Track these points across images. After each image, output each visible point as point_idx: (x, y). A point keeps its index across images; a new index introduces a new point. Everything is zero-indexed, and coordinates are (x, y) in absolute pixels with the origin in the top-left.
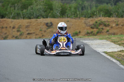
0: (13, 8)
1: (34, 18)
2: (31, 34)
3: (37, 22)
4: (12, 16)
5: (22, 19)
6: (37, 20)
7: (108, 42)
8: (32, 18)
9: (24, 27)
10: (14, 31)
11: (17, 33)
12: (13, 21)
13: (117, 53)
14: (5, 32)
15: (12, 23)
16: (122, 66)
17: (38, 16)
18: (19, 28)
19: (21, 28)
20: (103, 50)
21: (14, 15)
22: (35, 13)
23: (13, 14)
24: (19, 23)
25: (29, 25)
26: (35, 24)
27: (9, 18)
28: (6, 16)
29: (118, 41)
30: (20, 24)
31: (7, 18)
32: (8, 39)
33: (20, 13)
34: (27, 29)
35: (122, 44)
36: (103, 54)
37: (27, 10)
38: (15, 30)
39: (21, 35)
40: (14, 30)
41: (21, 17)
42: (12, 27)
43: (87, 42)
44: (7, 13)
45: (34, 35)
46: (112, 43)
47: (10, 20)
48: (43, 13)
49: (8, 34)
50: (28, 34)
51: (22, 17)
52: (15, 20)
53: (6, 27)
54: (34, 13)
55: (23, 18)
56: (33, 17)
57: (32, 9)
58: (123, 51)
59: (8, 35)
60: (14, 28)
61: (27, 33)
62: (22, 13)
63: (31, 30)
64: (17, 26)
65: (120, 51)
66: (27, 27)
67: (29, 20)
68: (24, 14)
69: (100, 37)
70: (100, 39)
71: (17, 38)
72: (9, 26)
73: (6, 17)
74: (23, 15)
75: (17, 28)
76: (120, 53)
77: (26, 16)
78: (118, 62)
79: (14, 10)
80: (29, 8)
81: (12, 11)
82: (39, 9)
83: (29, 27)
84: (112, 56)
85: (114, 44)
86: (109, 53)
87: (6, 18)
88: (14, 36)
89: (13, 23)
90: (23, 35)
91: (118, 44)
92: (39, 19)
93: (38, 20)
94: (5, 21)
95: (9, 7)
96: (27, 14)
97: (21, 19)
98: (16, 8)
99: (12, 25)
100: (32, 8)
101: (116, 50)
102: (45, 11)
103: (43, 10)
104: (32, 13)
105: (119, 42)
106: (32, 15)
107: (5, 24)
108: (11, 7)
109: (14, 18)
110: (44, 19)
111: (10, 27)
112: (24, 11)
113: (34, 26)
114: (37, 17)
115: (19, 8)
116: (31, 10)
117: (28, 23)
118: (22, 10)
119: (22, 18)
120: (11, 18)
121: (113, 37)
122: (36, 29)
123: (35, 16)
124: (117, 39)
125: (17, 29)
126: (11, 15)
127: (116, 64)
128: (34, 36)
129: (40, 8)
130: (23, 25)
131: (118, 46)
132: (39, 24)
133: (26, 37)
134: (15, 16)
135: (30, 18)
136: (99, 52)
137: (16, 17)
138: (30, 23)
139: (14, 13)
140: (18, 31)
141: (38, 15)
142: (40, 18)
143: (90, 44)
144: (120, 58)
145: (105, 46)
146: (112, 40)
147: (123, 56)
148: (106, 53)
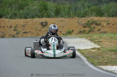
0: (10, 9)
1: (30, 18)
2: (27, 32)
3: (33, 21)
4: (9, 16)
5: (19, 19)
6: (32, 20)
8: (28, 18)
9: (21, 26)
10: (11, 31)
11: (13, 32)
12: (10, 21)
13: (89, 50)
14: (3, 31)
15: (9, 22)
16: (87, 63)
18: (16, 27)
19: (18, 27)
20: (77, 47)
21: (11, 15)
22: (31, 14)
23: (10, 14)
24: (16, 23)
25: (25, 25)
26: (31, 23)
27: (7, 18)
28: (3, 16)
29: (96, 39)
30: (17, 24)
31: (5, 18)
32: (5, 37)
33: (16, 13)
34: (23, 28)
35: (98, 42)
38: (12, 29)
39: (17, 33)
40: (11, 29)
41: (18, 17)
44: (5, 13)
45: (30, 33)
46: (89, 41)
47: (7, 20)
49: (5, 33)
50: (25, 33)
51: (19, 17)
52: (12, 20)
53: (4, 27)
54: (30, 14)
55: (20, 18)
57: (28, 9)
58: (95, 48)
59: (6, 34)
60: (11, 27)
61: (23, 32)
62: (19, 13)
63: (27, 29)
64: (14, 26)
65: (93, 49)
66: (23, 26)
67: (26, 20)
68: (20, 14)
69: (81, 36)
71: (13, 36)
73: (4, 17)
74: (20, 15)
75: (14, 28)
76: (91, 50)
77: (23, 16)
79: (11, 11)
80: (26, 8)
81: (9, 12)
82: (35, 10)
83: (25, 27)
84: (82, 54)
85: (91, 42)
86: (81, 50)
87: (4, 18)
88: (10, 35)
89: (10, 22)
90: (19, 34)
91: (94, 42)
93: (34, 19)
94: (3, 20)
95: (6, 7)
96: (23, 14)
97: (18, 19)
98: (13, 9)
99: (9, 25)
100: (28, 8)
101: (89, 48)
102: (40, 12)
103: (38, 10)
106: (28, 15)
107: (3, 24)
108: (8, 8)
109: (11, 18)
110: (40, 19)
111: (7, 26)
112: (21, 11)
113: (30, 25)
114: (33, 17)
115: (16, 8)
116: (28, 11)
117: (24, 22)
118: (19, 11)
119: (19, 18)
120: (8, 17)
122: (31, 28)
123: (31, 16)
124: (96, 38)
125: (14, 29)
126: (9, 15)
127: (83, 61)
128: (30, 35)
129: (36, 8)
130: (20, 25)
131: (93, 44)
132: (35, 24)
133: (23, 36)
134: (12, 16)
135: (26, 18)
137: (13, 17)
138: (26, 22)
139: (11, 13)
141: (34, 15)
142: (36, 18)
143: (68, 42)
144: (90, 55)
145: (81, 44)
146: (91, 38)
147: (93, 53)
148: (79, 50)
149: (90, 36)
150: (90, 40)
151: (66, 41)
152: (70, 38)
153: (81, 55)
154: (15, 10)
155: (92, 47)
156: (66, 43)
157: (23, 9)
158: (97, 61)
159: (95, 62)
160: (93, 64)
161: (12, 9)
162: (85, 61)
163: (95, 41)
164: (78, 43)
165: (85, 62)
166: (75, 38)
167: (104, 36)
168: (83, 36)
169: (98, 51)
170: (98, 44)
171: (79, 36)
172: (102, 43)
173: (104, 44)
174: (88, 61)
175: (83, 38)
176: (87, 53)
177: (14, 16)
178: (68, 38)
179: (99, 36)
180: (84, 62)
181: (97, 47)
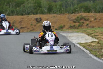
0: (8, 7)
1: (26, 14)
2: (23, 28)
3: (29, 18)
4: (8, 13)
5: (16, 16)
6: (28, 17)
7: (83, 35)
8: (24, 15)
9: (18, 22)
12: (8, 18)
16: (91, 55)
18: (13, 23)
19: (15, 23)
20: (78, 41)
22: (27, 11)
23: (8, 11)
24: (13, 19)
25: (22, 21)
26: (27, 19)
29: (92, 33)
30: (14, 20)
33: (14, 11)
34: (20, 24)
35: (95, 36)
36: (77, 45)
41: (15, 14)
43: (65, 35)
44: (3, 11)
45: (26, 28)
46: (87, 35)
48: (34, 10)
50: (21, 28)
51: (16, 13)
52: (10, 17)
54: (26, 11)
55: (17, 15)
56: (25, 13)
57: (24, 7)
58: (94, 42)
61: (20, 27)
62: (16, 10)
63: (23, 25)
64: (11, 22)
65: (92, 42)
66: (20, 22)
67: (22, 16)
69: (77, 30)
70: (77, 32)
74: (17, 12)
76: (91, 44)
77: (20, 13)
78: (88, 51)
79: (9, 8)
80: (22, 6)
81: (7, 9)
82: (30, 7)
83: (22, 22)
84: (84, 47)
85: (88, 36)
86: (82, 43)
91: (91, 36)
93: (29, 16)
96: (20, 11)
97: (15, 15)
98: (11, 7)
103: (33, 7)
104: (24, 11)
105: (92, 34)
106: (24, 12)
108: (6, 5)
109: (9, 15)
110: (34, 15)
112: (18, 8)
113: (26, 21)
114: (28, 14)
115: (13, 6)
116: (24, 8)
117: (21, 19)
118: (16, 8)
120: (7, 14)
121: (89, 30)
122: (27, 24)
123: (26, 12)
124: (91, 32)
127: (87, 53)
128: (26, 30)
129: (31, 6)
130: (17, 21)
131: (91, 38)
132: (30, 20)
134: (10, 13)
135: (22, 15)
136: (74, 44)
137: (11, 14)
138: (23, 19)
139: (9, 10)
141: (29, 12)
142: (31, 15)
143: (68, 36)
144: (91, 48)
145: (80, 38)
146: (87, 32)
147: (94, 46)
148: (80, 44)
151: (66, 36)
152: (68, 33)
153: (84, 48)
157: (19, 6)
158: (100, 53)
160: (96, 56)
161: (9, 7)
165: (89, 55)
166: (73, 32)
167: (98, 30)
168: (79, 30)
169: (98, 44)
170: (96, 38)
172: (99, 37)
173: (100, 38)
174: (91, 53)
175: (80, 32)
176: (88, 46)
178: (66, 33)
179: (93, 30)
181: (96, 41)
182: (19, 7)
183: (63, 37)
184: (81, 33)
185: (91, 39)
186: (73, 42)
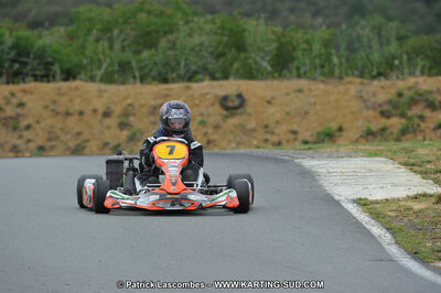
0: (106, 44)
1: (181, 78)
3: (190, 92)
4: (102, 71)
5: (138, 84)
6: (188, 88)
7: (390, 166)
8: (174, 81)
9: (145, 110)
10: (109, 127)
11: (118, 131)
12: (105, 91)
13: (402, 203)
14: (77, 130)
15: (101, 96)
16: (394, 250)
17: (196, 73)
18: (126, 114)
19: (134, 115)
20: (358, 192)
21: (110, 69)
22: (183, 64)
23: (104, 66)
24: (126, 98)
27: (92, 79)
28: (80, 73)
29: (429, 162)
30: (129, 101)
31: (86, 81)
32: (87, 151)
33: (129, 62)
34: (153, 118)
35: (437, 172)
37: (156, 49)
38: (112, 122)
39: (132, 139)
40: (108, 121)
41: (134, 78)
42: (101, 110)
43: (313, 166)
44: (85, 62)
46: (403, 169)
47: (93, 87)
48: (213, 61)
49: (86, 136)
51: (137, 74)
52: (112, 88)
53: (81, 113)
54: (179, 64)
55: (142, 80)
56: (174, 75)
57: (173, 46)
58: (424, 195)
59: (88, 141)
60: (107, 114)
62: (140, 61)
64: (118, 110)
65: (416, 198)
67: (165, 86)
68: (142, 64)
69: (375, 148)
70: (369, 155)
72: (91, 108)
73: (82, 76)
74: (141, 69)
75: (119, 116)
76: (410, 204)
77: (153, 73)
78: (388, 235)
79: (107, 52)
80: (163, 43)
81: (101, 56)
82: (197, 49)
84: (377, 216)
85: (409, 173)
86: (372, 202)
87: (81, 80)
88: (107, 144)
89: (106, 95)
90: (139, 140)
91: (421, 173)
92: (196, 81)
93: (194, 85)
94: (77, 88)
95: (91, 39)
96: (155, 63)
97: (135, 83)
98: (117, 45)
99: (100, 105)
100: (174, 44)
101: (401, 193)
102: (218, 57)
103: (210, 50)
104: (173, 63)
105: (429, 166)
106: (173, 70)
107: (78, 101)
108: (98, 40)
109: (108, 79)
110: (215, 83)
111: (95, 111)
112: (145, 54)
114: (191, 78)
115: (126, 43)
116: (170, 53)
117: (157, 96)
118: (137, 52)
119: (138, 81)
120: (98, 78)
121: (424, 146)
123: (182, 72)
124: (427, 155)
125: (119, 120)
126: (100, 67)
127: (379, 243)
129: (202, 44)
130: (142, 106)
131: (417, 179)
132: (197, 102)
134: (113, 72)
135: (165, 81)
136: (338, 203)
137: (116, 76)
139: (108, 60)
140: (122, 126)
141: (194, 67)
142: (202, 81)
143: (323, 170)
144: (406, 220)
145: (371, 180)
146: (409, 158)
147: (417, 213)
148: (363, 202)
149: (404, 149)
150: (405, 164)
151: (314, 169)
152: (330, 157)
153: (372, 222)
154: (123, 49)
155: (413, 192)
156: (313, 177)
157: (152, 45)
159: (425, 247)
160: (415, 255)
161: (111, 47)
162: (384, 245)
163: (423, 169)
164: (361, 177)
165: (387, 248)
166: (350, 156)
168: (380, 148)
169: (436, 206)
170: (436, 181)
171: (362, 150)
174: (397, 243)
175: (380, 156)
176: (393, 214)
177: (121, 73)
178: (321, 157)
179: (440, 150)
180: (382, 247)
181: (432, 192)
182: (150, 47)
183: (301, 173)
184: (382, 159)
185: (415, 186)
186: (337, 198)
